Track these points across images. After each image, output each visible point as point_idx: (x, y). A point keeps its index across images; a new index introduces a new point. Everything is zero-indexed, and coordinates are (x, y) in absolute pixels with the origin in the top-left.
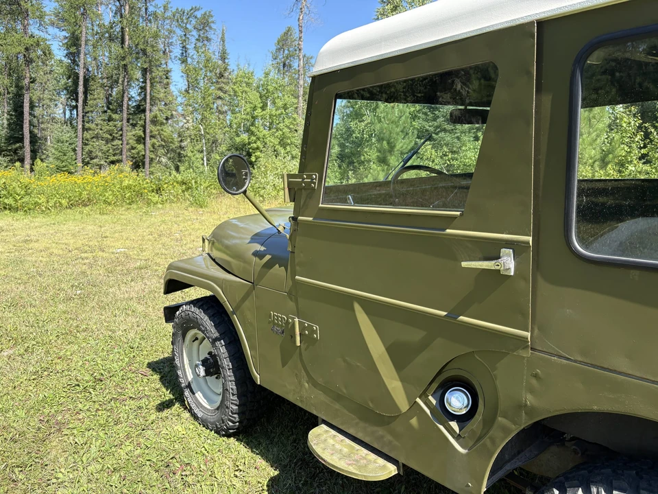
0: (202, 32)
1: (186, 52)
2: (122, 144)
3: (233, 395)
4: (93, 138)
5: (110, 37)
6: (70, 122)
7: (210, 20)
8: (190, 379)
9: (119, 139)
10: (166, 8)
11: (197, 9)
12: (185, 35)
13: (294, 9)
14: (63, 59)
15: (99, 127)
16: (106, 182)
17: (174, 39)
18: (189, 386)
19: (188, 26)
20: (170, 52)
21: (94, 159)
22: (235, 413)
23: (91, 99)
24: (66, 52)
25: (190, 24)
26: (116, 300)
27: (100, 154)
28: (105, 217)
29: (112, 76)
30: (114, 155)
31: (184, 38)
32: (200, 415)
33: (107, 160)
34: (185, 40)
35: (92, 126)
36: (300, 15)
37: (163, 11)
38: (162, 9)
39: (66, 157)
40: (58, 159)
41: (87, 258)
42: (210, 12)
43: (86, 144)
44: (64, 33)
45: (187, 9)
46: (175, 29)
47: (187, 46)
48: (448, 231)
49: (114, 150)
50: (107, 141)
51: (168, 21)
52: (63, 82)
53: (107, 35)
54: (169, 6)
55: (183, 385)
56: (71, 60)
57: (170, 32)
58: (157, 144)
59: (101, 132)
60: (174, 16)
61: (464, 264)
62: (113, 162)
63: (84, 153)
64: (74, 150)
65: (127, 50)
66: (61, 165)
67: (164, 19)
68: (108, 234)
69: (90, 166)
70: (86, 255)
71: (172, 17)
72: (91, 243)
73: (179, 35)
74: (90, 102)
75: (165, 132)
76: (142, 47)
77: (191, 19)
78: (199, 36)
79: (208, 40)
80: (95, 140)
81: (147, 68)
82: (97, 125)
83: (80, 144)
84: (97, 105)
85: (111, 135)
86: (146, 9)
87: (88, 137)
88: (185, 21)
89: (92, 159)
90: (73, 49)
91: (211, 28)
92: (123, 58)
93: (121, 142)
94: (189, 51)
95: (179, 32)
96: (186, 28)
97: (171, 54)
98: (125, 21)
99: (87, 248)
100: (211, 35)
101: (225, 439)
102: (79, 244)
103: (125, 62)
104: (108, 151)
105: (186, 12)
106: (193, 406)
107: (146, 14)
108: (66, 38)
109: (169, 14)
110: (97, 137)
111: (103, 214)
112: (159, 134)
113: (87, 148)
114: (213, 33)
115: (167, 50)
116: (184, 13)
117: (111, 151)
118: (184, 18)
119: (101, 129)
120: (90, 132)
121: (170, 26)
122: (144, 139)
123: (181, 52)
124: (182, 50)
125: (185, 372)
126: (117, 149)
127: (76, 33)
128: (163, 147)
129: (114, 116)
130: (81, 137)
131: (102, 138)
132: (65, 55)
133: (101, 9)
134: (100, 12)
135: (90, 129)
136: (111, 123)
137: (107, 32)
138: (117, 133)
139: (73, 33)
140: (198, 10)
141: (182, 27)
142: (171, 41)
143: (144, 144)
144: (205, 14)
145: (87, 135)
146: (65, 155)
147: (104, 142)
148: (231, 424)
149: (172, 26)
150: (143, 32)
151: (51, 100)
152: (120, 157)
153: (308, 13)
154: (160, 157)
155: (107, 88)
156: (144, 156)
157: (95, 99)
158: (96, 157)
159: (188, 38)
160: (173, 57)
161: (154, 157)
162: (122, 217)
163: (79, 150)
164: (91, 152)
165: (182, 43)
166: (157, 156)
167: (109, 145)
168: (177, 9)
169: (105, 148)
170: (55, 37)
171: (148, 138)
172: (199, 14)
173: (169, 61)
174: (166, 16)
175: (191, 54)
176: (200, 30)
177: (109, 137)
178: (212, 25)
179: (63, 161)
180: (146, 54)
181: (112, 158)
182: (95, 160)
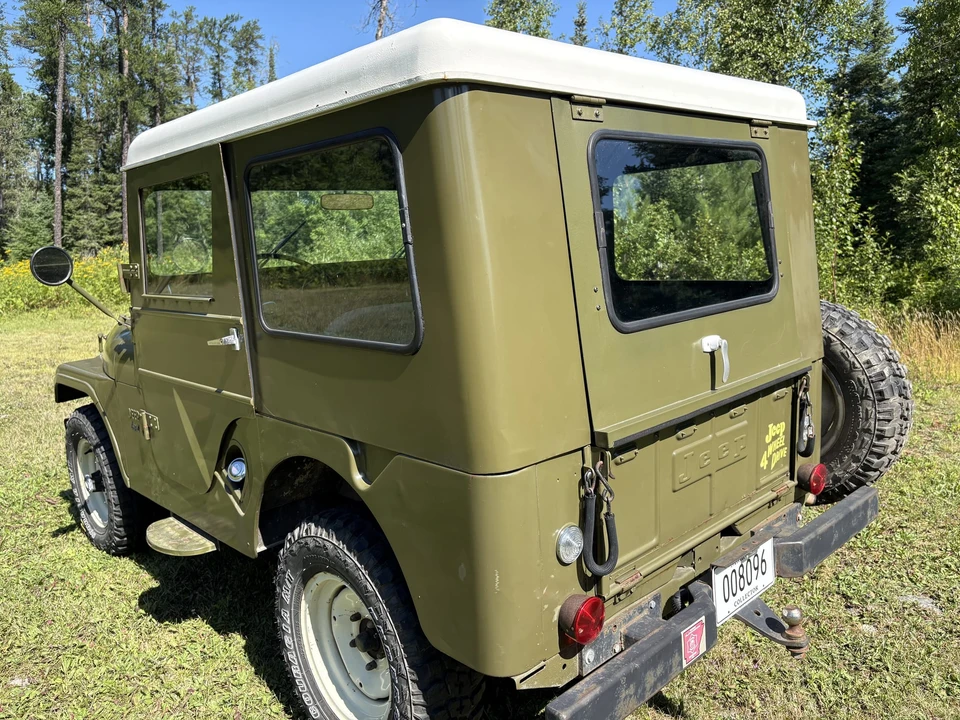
0: (243, 52)
1: (219, 80)
2: (122, 218)
3: (116, 505)
4: (79, 208)
5: (102, 61)
6: (46, 185)
7: (256, 34)
8: (86, 498)
9: (118, 210)
10: (188, 17)
11: (234, 19)
12: (218, 57)
13: (371, 21)
14: (36, 93)
15: (88, 193)
16: (86, 273)
17: (202, 61)
18: (85, 506)
19: (222, 43)
20: (196, 80)
21: (80, 239)
22: (120, 527)
23: (75, 153)
24: (40, 83)
25: (225, 40)
26: (48, 425)
27: (90, 232)
28: (77, 322)
29: (108, 118)
30: (111, 233)
31: (216, 61)
32: (93, 535)
33: (101, 241)
34: (217, 64)
35: (77, 191)
36: (378, 30)
37: (184, 21)
38: (183, 19)
39: (36, 238)
40: (23, 240)
41: (27, 375)
42: (255, 22)
43: (69, 218)
44: (37, 56)
45: (220, 18)
46: (202, 47)
47: (221, 73)
48: (208, 315)
49: (111, 226)
50: (101, 213)
51: (192, 36)
52: (38, 126)
53: (98, 59)
54: (193, 14)
55: (79, 505)
56: (48, 94)
57: (196, 51)
58: (174, 216)
59: (90, 199)
60: (201, 28)
61: (210, 343)
62: (110, 244)
63: (66, 231)
64: (50, 226)
65: (126, 81)
66: (29, 249)
67: (187, 33)
68: (69, 345)
69: (74, 249)
70: (28, 371)
71: (198, 30)
72: (40, 357)
73: (209, 56)
74: (74, 157)
75: (186, 199)
76: (148, 76)
77: (225, 33)
78: (240, 57)
79: (254, 63)
80: (81, 211)
81: (155, 107)
82: (84, 190)
83: (58, 217)
84: (85, 161)
85: (105, 204)
86: (154, 22)
87: (72, 207)
88: (217, 36)
89: (78, 239)
90: (49, 80)
91: (257, 46)
92: (122, 93)
93: (120, 214)
94: (224, 80)
95: (209, 52)
96: (220, 47)
97: (198, 84)
98: (122, 41)
99: (32, 363)
100: (257, 55)
101: (117, 558)
102: (23, 358)
103: (123, 99)
104: (101, 228)
105: (218, 22)
106: (89, 527)
107: (154, 29)
108: (39, 62)
109: (193, 25)
110: (84, 207)
111: (76, 317)
112: (178, 202)
113: (70, 224)
114: (260, 53)
115: (192, 78)
116: (215, 24)
117: (106, 227)
118: (216, 31)
119: (91, 196)
120: (74, 200)
121: (196, 43)
122: (156, 209)
123: (212, 80)
124: (214, 78)
125: (81, 490)
126: (116, 224)
127: (54, 56)
128: (184, 220)
129: (110, 176)
130: (60, 207)
131: (94, 210)
132: (38, 87)
133: (92, 20)
134: (89, 25)
135: (73, 196)
136: (105, 187)
137: (97, 55)
138: (114, 202)
139: (49, 56)
140: (237, 19)
141: (213, 45)
142: (196, 65)
143: (156, 216)
144: (249, 25)
145: (70, 204)
146: (34, 234)
147: (95, 214)
148: (118, 539)
149: (199, 43)
150: (148, 54)
151: (18, 153)
152: (120, 237)
153: (390, 26)
154: (179, 235)
155: (101, 135)
156: (156, 233)
157: (81, 153)
158: (83, 237)
159: (222, 61)
160: (201, 89)
161: (169, 234)
162: (101, 321)
163: (57, 227)
164: (76, 229)
165: (214, 68)
166: (175, 233)
167: (103, 219)
168: (205, 19)
169: (96, 223)
170: (22, 62)
171: (160, 209)
172: (238, 26)
173: (196, 94)
174: (189, 28)
175: (227, 85)
176: (242, 48)
177: (103, 207)
178: (259, 41)
179: (32, 244)
180: (155, 87)
181: (108, 238)
182: (82, 241)
